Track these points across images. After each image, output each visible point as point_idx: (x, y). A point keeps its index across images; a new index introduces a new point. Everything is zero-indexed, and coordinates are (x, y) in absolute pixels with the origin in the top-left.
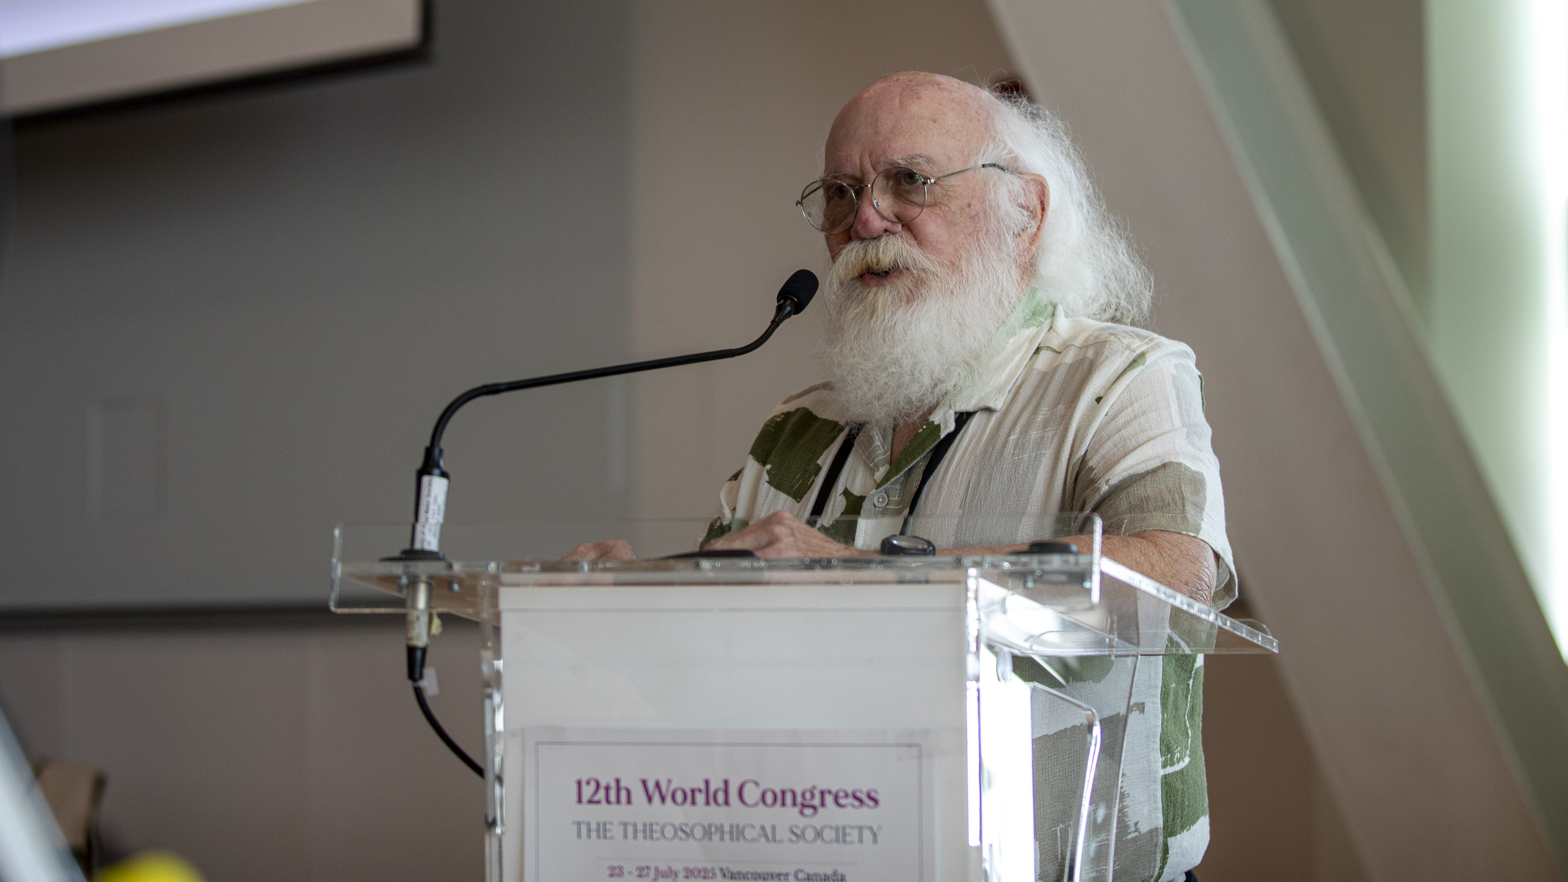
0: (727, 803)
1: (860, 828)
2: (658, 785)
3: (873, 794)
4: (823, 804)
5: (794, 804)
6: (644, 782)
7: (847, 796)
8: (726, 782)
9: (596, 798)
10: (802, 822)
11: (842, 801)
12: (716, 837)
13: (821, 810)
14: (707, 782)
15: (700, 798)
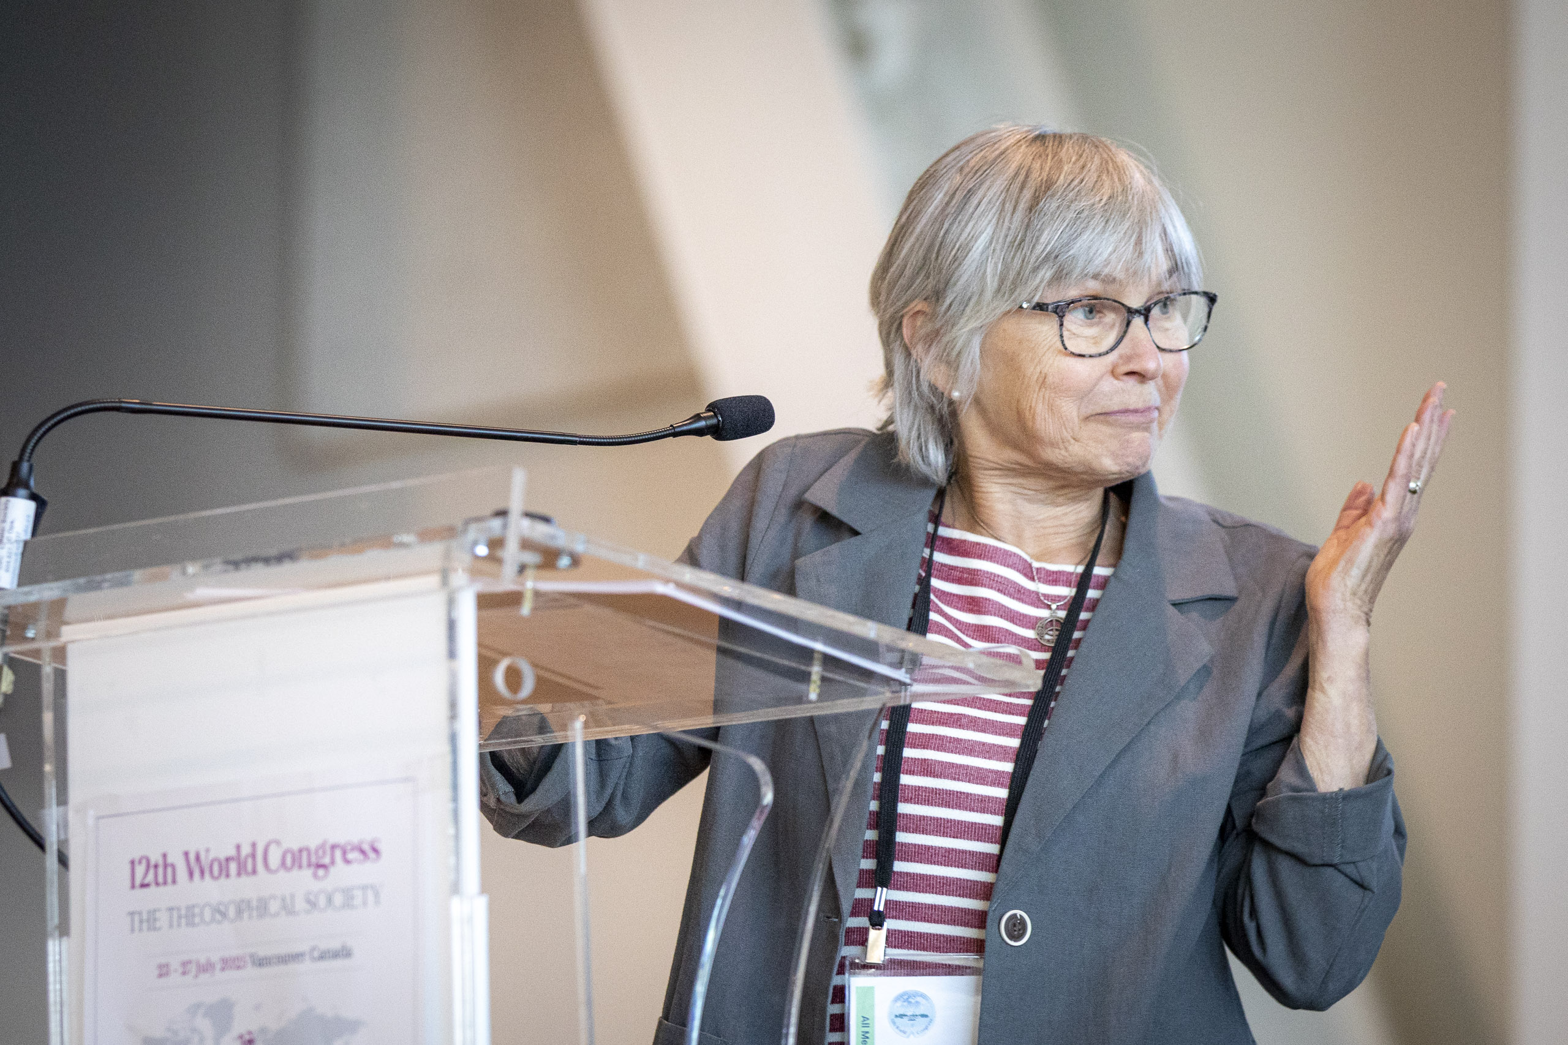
0: (254, 872)
1: (364, 888)
2: (198, 858)
3: (377, 845)
4: (333, 862)
5: (309, 865)
6: (186, 854)
7: (353, 849)
8: (254, 845)
9: (146, 881)
10: (316, 886)
11: (350, 856)
12: (246, 915)
13: (332, 870)
14: (238, 847)
15: (233, 866)
